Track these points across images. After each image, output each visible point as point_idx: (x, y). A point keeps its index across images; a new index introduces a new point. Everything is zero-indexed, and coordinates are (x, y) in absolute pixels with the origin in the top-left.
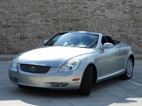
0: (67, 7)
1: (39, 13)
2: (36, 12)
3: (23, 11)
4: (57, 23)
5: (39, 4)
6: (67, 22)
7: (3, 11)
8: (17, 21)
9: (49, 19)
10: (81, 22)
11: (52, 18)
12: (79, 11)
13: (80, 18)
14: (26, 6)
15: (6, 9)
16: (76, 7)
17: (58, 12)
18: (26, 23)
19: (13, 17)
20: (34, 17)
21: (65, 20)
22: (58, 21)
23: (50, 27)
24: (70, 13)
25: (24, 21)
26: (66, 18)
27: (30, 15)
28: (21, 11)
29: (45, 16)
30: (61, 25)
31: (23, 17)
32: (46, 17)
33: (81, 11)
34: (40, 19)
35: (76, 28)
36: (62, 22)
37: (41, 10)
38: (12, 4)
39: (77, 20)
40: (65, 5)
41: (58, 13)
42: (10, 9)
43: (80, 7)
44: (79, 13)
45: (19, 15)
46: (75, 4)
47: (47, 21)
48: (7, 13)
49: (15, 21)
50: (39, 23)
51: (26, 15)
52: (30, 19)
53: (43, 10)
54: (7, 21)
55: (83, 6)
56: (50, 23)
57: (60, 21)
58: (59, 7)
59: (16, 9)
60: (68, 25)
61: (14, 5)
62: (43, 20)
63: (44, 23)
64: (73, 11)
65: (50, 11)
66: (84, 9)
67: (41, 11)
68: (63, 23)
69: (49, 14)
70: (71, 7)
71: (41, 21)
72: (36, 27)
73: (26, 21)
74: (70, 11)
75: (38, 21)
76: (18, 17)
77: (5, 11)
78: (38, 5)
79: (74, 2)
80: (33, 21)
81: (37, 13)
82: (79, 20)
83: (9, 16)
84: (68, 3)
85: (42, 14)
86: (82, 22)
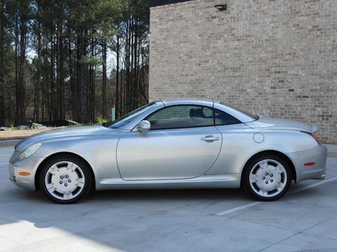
3: (328, 71)
7: (298, 72)
8: (318, 87)
14: (333, 61)
15: (302, 69)
18: (332, 90)
19: (311, 81)
25: (329, 87)
28: (325, 71)
31: (327, 81)
38: (311, 59)
42: (307, 69)
45: (321, 78)
48: (304, 75)
49: (314, 88)
54: (303, 87)
59: (317, 68)
61: (313, 62)
73: (331, 87)
76: (319, 81)
77: (300, 72)
83: (305, 81)
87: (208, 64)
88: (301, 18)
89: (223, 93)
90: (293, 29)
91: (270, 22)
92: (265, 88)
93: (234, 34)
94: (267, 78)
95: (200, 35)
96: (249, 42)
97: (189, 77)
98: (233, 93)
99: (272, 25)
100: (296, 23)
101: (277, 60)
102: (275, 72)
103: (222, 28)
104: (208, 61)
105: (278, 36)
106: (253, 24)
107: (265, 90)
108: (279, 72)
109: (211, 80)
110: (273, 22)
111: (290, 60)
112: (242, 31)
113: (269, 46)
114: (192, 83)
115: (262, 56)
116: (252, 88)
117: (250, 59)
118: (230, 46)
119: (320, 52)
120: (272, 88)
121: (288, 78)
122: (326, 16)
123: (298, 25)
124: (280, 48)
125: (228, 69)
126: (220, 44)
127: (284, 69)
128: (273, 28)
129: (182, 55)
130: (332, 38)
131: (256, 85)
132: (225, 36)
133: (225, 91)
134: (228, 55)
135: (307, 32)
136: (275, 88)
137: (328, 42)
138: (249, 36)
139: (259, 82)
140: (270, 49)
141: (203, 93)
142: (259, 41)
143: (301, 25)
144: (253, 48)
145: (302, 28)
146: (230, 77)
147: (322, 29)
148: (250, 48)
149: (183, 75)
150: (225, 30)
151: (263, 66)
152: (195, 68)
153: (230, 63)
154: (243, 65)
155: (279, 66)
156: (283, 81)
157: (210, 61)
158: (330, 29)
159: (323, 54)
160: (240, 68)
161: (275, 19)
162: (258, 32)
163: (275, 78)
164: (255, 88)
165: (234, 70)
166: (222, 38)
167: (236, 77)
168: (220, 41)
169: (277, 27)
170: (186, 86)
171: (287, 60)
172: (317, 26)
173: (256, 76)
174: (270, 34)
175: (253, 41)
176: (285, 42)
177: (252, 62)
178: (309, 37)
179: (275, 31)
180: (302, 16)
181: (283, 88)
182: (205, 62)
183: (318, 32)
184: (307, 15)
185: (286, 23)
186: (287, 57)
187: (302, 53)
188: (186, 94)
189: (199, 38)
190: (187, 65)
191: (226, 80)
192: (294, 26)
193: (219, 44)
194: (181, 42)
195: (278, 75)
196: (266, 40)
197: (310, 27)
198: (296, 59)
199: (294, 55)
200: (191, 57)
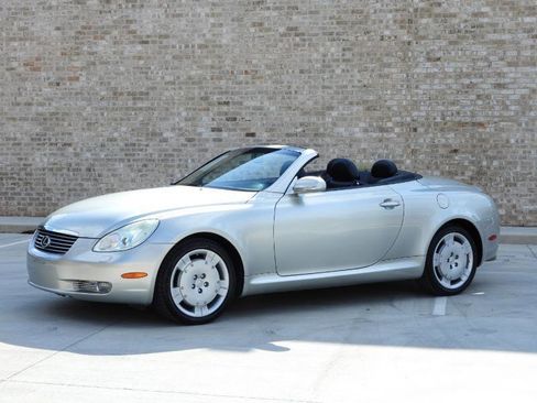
0: (443, 87)
1: (361, 108)
2: (351, 103)
3: (316, 103)
4: (412, 134)
5: (359, 81)
6: (442, 130)
7: (262, 103)
8: (300, 130)
9: (390, 125)
10: (488, 130)
11: (398, 119)
12: (479, 97)
13: (482, 120)
14: (324, 87)
15: (270, 98)
16: (472, 86)
17: (416, 102)
18: (323, 135)
19: (287, 119)
20: (345, 120)
21: (436, 124)
22: (415, 130)
23: (391, 146)
24: (453, 104)
25: (318, 129)
26: (439, 120)
27: (334, 114)
28: (310, 103)
29: (378, 114)
30: (424, 140)
31: (314, 119)
32: (381, 119)
33: (488, 97)
34: (362, 125)
35: (470, 148)
36: (426, 132)
37: (365, 98)
38: (286, 83)
39: (474, 124)
40: (436, 81)
41: (416, 105)
42: (279, 98)
43: (484, 86)
44: (480, 102)
45: (305, 113)
46: (468, 75)
47: (382, 130)
48: (273, 108)
49: (292, 131)
50: (359, 135)
51: (323, 114)
52: (334, 124)
53: (371, 98)
54: (271, 130)
55: (492, 81)
56: (392, 135)
57: (421, 130)
58: (417, 87)
59: (296, 98)
60: (447, 139)
61: (289, 87)
62: (371, 125)
63: (375, 135)
64: (460, 97)
65: (391, 99)
66: (496, 91)
67: (365, 102)
68: (431, 135)
69: (389, 108)
70: (454, 86)
71: (366, 131)
72: (350, 146)
73: (322, 130)
74: (452, 98)
75: (357, 130)
76: (300, 119)
77: (266, 103)
78: (356, 83)
79: (464, 70)
80: (342, 130)
81: (355, 108)
82: (481, 125)
83: (276, 119)
84: (447, 75)
85: (368, 109)
86: (490, 129)
87: (77, 85)
88: (267, 13)
89: (112, 140)
90: (252, 30)
91: (207, 15)
92: (199, 130)
93: (135, 32)
94: (202, 113)
95: (58, 29)
96: (166, 47)
97: (34, 109)
98: (134, 140)
99: (212, 20)
100: (256, 19)
101: (223, 82)
102: (219, 103)
103: (108, 19)
104: (77, 79)
105: (224, 41)
106: (173, 16)
107: (200, 134)
108: (227, 103)
109: (84, 114)
110: (213, 15)
111: (247, 83)
112: (151, 26)
113: (207, 57)
114: (41, 119)
115: (193, 73)
116: (173, 129)
117: (168, 78)
118: (126, 53)
119: (302, 72)
120: (213, 130)
121: (244, 112)
122: (311, 12)
123: (261, 24)
124: (228, 62)
125: (121, 94)
126: (103, 47)
127: (237, 98)
128: (213, 25)
129: (15, 64)
130: (321, 49)
131: (182, 125)
132: (115, 33)
133: (116, 135)
134: (122, 69)
135: (278, 37)
136: (220, 130)
137: (315, 55)
138: (167, 37)
139: (186, 120)
140: (209, 62)
141: (67, 139)
142: (187, 46)
143: (266, 25)
144: (174, 57)
145: (269, 30)
146: (127, 109)
147: (303, 34)
148: (169, 57)
149: (18, 104)
150: (114, 22)
151: (196, 92)
152: (47, 90)
153: (126, 84)
154: (154, 88)
155: (226, 93)
156: (235, 119)
157: (83, 79)
158: (317, 35)
159: (306, 75)
160: (147, 94)
161: (218, 10)
162: (184, 31)
163: (219, 114)
164: (180, 129)
165: (134, 96)
166: (107, 37)
167: (141, 109)
168: (104, 42)
169: (221, 25)
170: (26, 126)
171: (241, 83)
172: (296, 28)
173: (181, 109)
174: (208, 36)
175: (174, 47)
176: (237, 50)
177: (174, 83)
178: (280, 45)
179: (217, 30)
180: (268, 8)
181: (235, 130)
182: (71, 79)
183: (297, 39)
184: (277, 8)
185: (239, 20)
186: (242, 77)
187: (269, 72)
188: (27, 139)
189: (55, 33)
190: (28, 85)
191: (118, 114)
192: (254, 25)
193: (101, 48)
194: (14, 39)
195: (225, 108)
196: (200, 47)
197: (282, 30)
198: (258, 82)
199: (254, 74)
200: (38, 69)
